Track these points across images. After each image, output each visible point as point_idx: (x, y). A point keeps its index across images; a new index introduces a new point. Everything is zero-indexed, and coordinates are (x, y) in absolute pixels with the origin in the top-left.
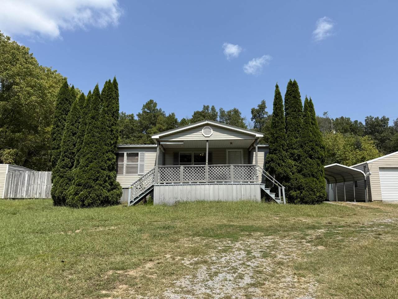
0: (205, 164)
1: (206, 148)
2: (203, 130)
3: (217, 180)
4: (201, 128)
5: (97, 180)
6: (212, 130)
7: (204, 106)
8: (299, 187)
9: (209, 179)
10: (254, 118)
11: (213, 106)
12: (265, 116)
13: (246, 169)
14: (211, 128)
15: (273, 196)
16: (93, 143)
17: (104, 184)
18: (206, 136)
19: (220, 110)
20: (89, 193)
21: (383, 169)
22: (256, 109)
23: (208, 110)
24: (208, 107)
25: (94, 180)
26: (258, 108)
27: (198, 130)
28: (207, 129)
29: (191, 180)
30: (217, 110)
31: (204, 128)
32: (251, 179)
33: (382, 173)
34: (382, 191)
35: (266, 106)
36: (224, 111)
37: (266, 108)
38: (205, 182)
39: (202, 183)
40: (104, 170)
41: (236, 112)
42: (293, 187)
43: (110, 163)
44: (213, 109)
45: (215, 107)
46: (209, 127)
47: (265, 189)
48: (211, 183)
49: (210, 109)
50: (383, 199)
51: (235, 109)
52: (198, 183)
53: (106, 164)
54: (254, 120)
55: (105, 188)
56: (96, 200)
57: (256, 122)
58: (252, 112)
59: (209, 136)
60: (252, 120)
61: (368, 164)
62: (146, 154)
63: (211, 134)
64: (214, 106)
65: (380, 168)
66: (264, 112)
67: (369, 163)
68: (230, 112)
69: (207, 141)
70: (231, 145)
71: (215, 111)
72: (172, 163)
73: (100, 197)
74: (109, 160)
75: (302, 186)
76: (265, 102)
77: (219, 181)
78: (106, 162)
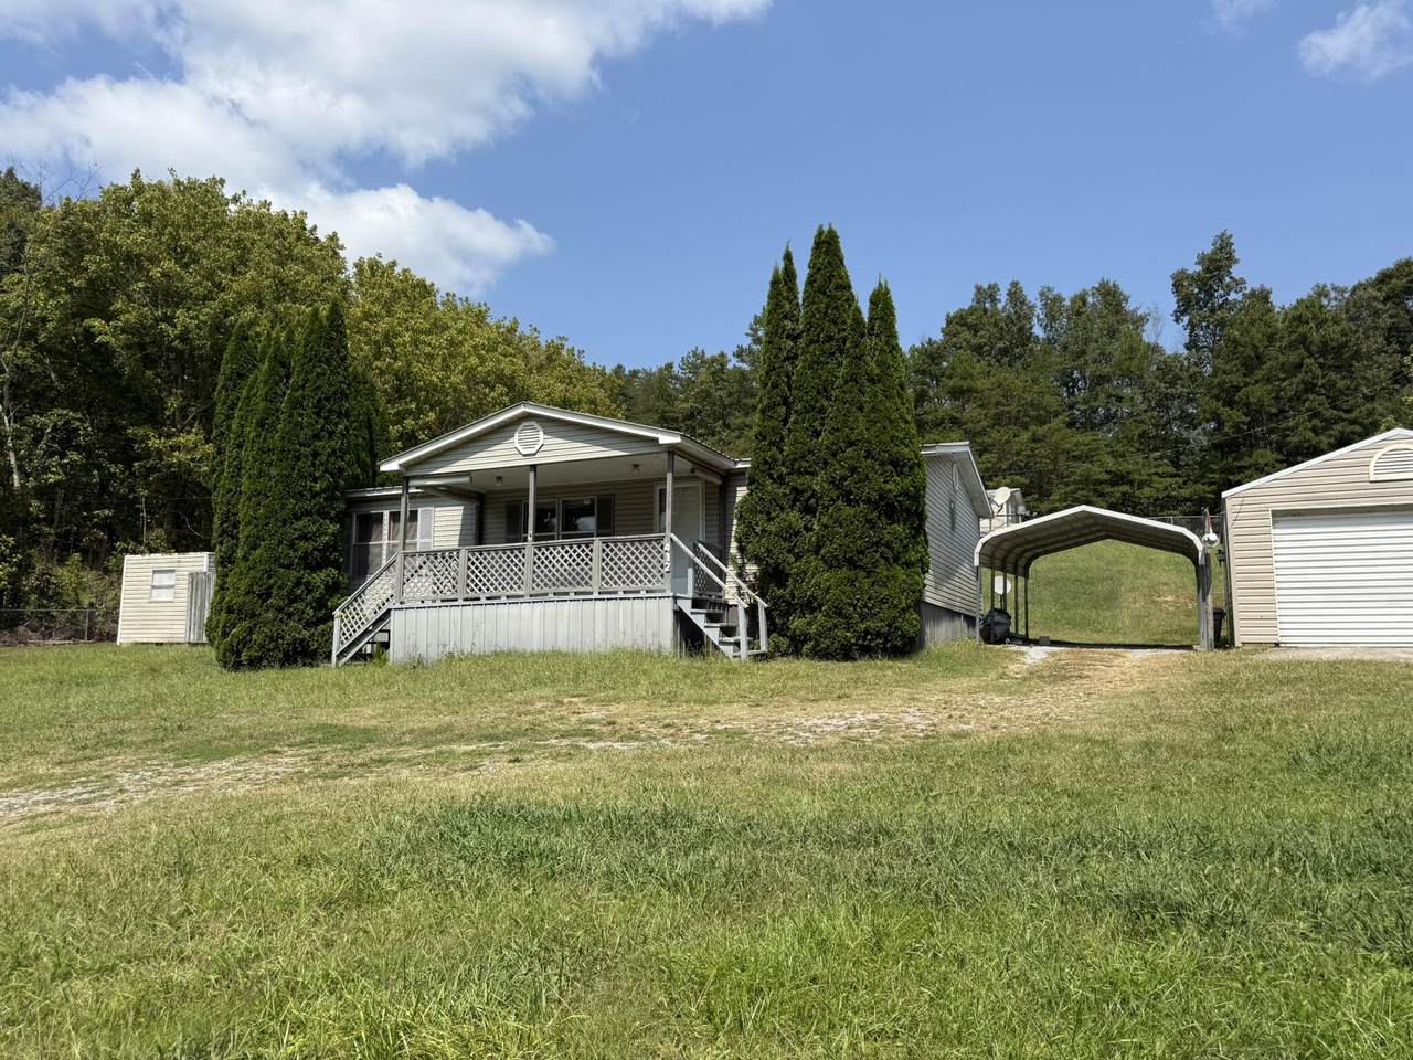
0: (525, 540)
1: (528, 490)
2: (516, 434)
3: (554, 589)
4: (512, 428)
5: (269, 595)
6: (541, 433)
7: (979, 290)
8: (809, 602)
9: (534, 585)
10: (1185, 310)
11: (1015, 284)
12: (1233, 296)
13: (637, 549)
14: (539, 428)
15: (713, 634)
16: (259, 494)
17: (289, 605)
18: (524, 452)
19: (1042, 294)
20: (251, 631)
21: (1294, 515)
22: (1190, 272)
23: (994, 300)
24: (993, 289)
25: (260, 596)
26: (1199, 268)
27: (503, 435)
28: (528, 432)
29: (488, 589)
30: (1032, 296)
31: (521, 427)
32: (650, 581)
33: (1286, 535)
34: (1278, 605)
35: (1237, 255)
36: (1058, 299)
37: (1236, 261)
38: (523, 596)
39: (514, 599)
40: (288, 567)
41: (1111, 296)
42: (796, 601)
43: (309, 546)
44: (1015, 294)
45: (1021, 285)
46: (534, 423)
47: (692, 613)
48: (537, 597)
49: (1003, 297)
50: (1281, 640)
51: (1104, 285)
52: (504, 599)
53: (295, 550)
54: (1186, 319)
55: (296, 618)
56: (269, 650)
57: (1192, 326)
58: (1178, 285)
59: (534, 451)
60: (1177, 321)
61: (1227, 501)
62: (437, 514)
63: (538, 447)
64: (1017, 283)
65: (1275, 514)
66: (1227, 280)
67: (1232, 496)
68: (1082, 298)
69: (533, 467)
70: (635, 472)
71: (1023, 303)
72: (503, 535)
73: (280, 641)
74: (304, 537)
75: (816, 599)
76: (1231, 240)
77: (562, 589)
78: (291, 546)
